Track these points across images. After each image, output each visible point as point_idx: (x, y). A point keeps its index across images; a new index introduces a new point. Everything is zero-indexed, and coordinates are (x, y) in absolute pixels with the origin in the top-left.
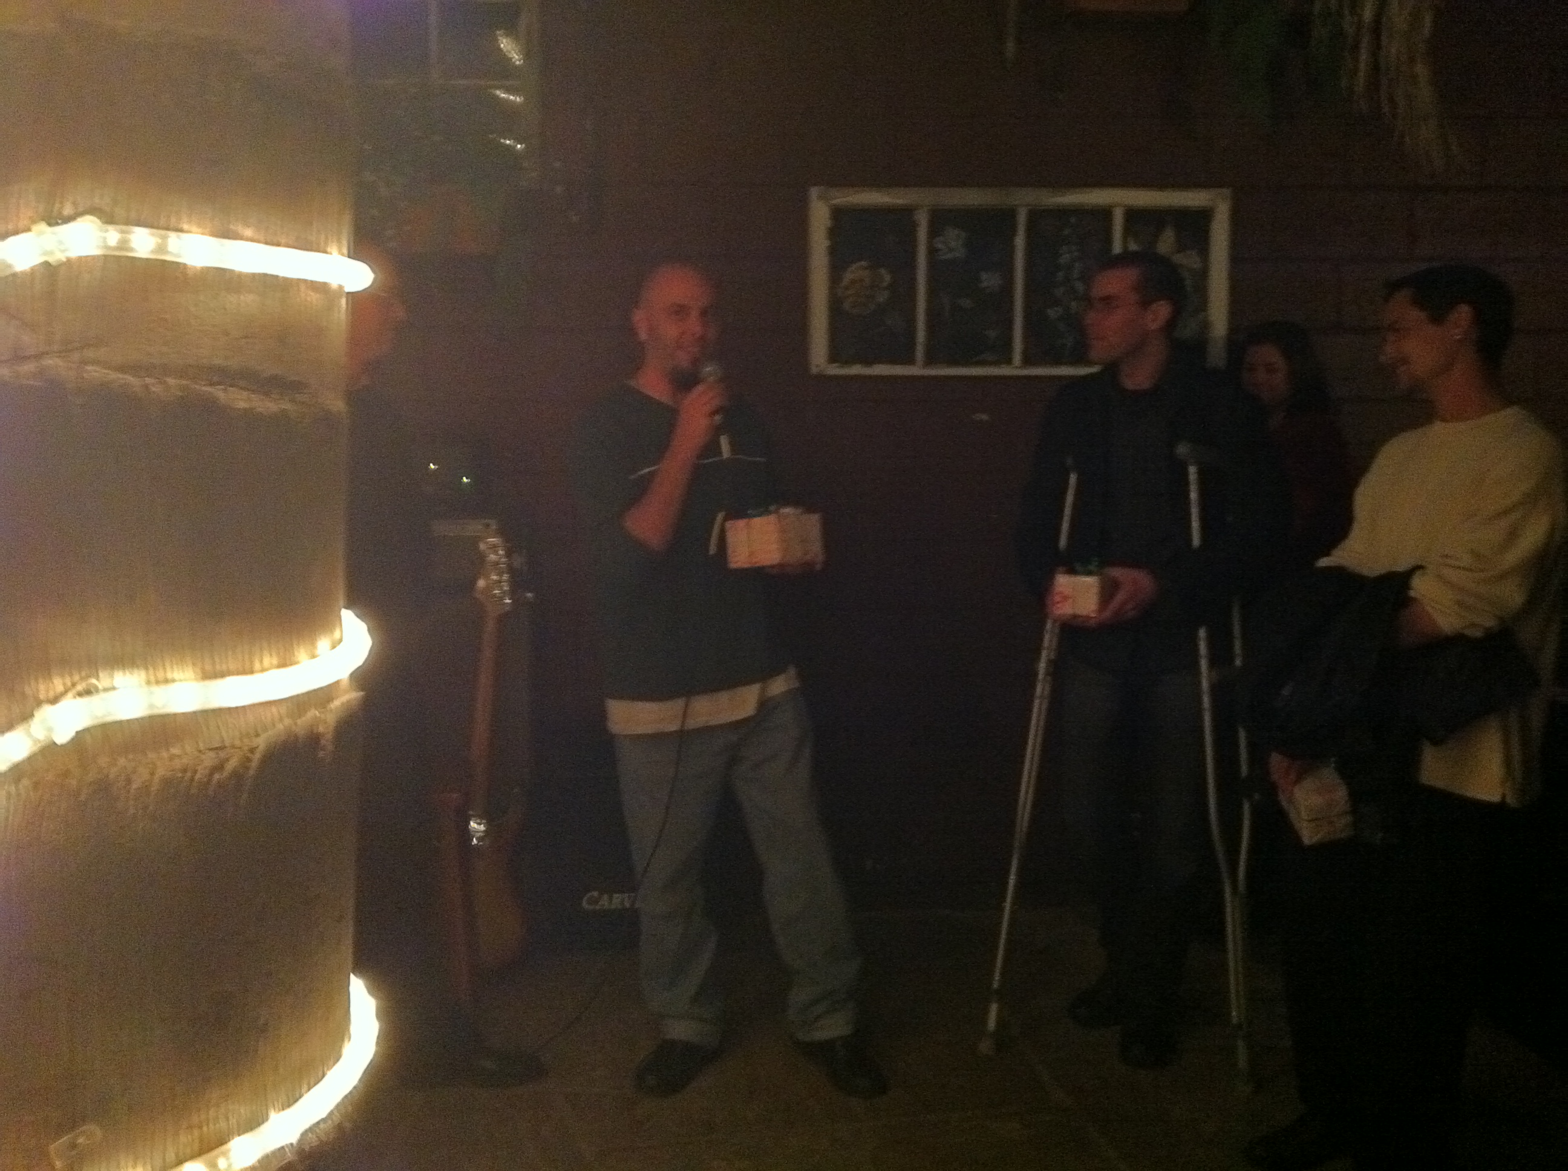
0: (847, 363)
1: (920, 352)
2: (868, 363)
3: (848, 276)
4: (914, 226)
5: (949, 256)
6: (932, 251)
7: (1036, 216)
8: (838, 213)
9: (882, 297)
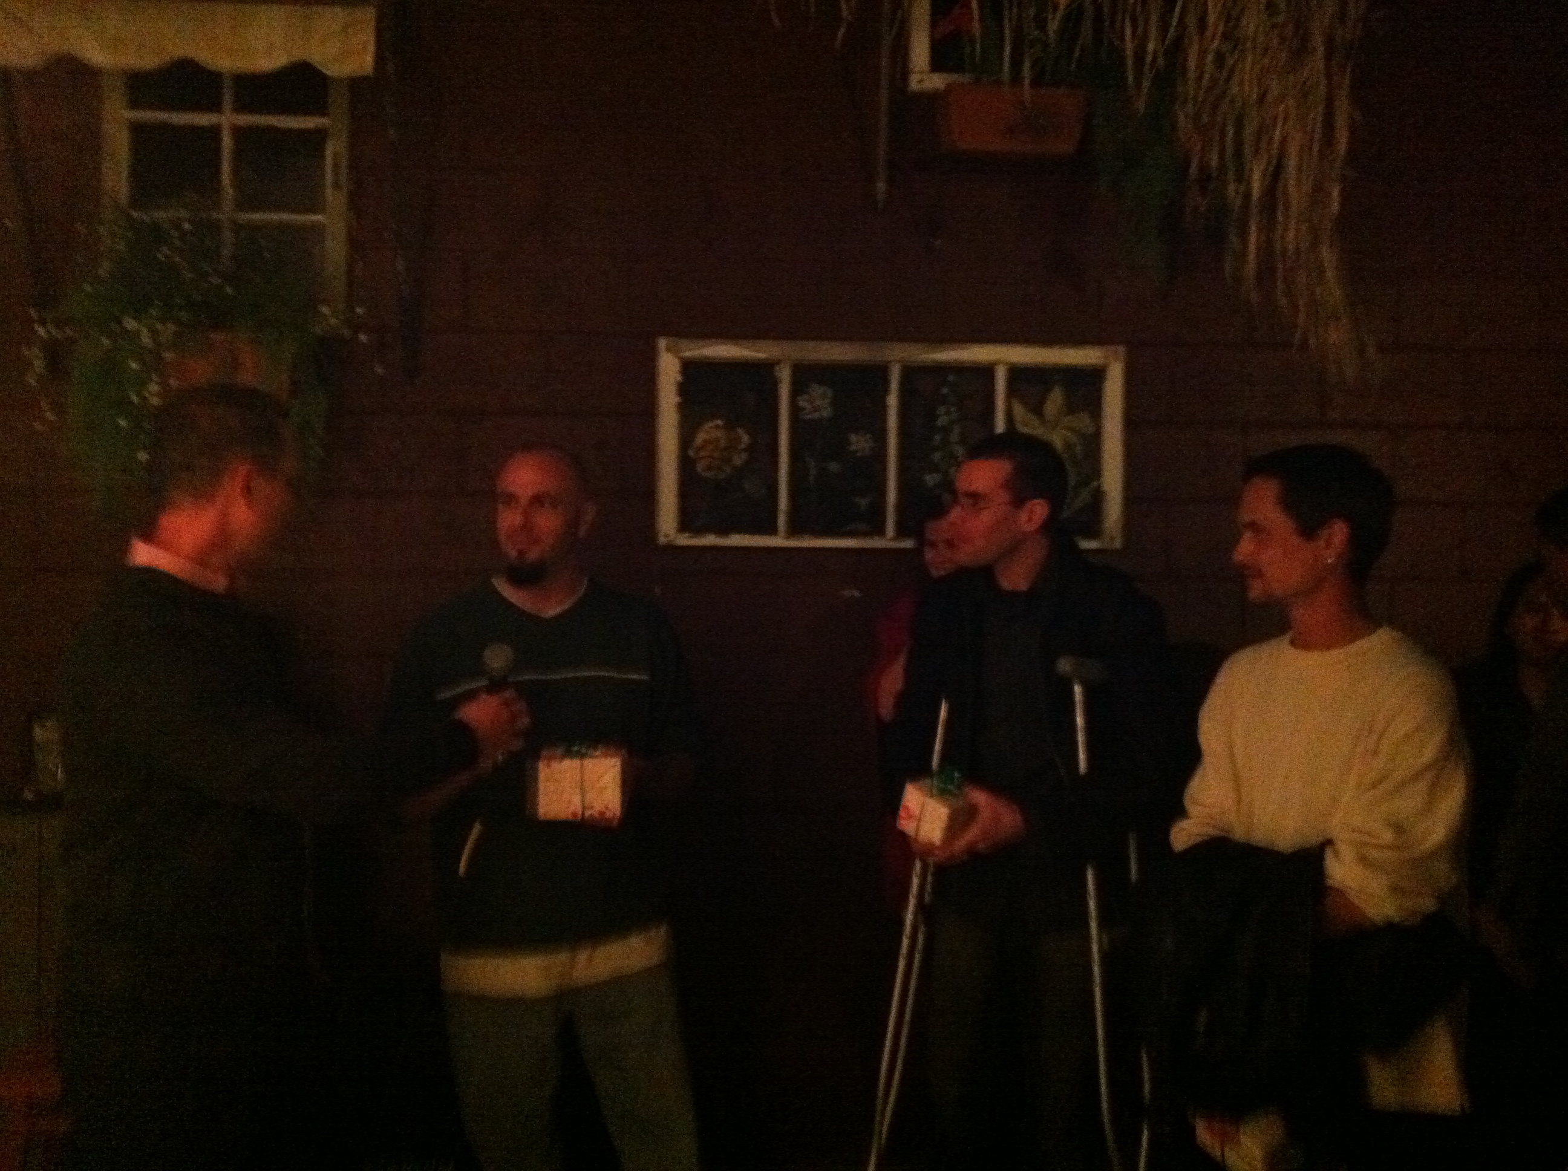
0: (699, 531)
1: (782, 520)
2: (724, 532)
3: (701, 437)
4: (775, 383)
5: (816, 415)
6: (795, 411)
7: (910, 373)
8: (688, 367)
9: (738, 460)
